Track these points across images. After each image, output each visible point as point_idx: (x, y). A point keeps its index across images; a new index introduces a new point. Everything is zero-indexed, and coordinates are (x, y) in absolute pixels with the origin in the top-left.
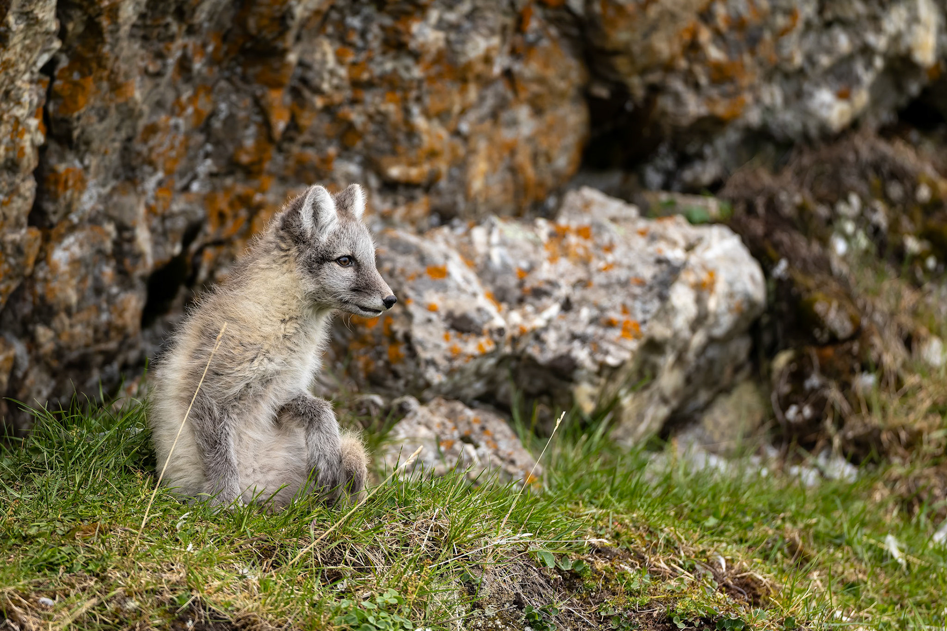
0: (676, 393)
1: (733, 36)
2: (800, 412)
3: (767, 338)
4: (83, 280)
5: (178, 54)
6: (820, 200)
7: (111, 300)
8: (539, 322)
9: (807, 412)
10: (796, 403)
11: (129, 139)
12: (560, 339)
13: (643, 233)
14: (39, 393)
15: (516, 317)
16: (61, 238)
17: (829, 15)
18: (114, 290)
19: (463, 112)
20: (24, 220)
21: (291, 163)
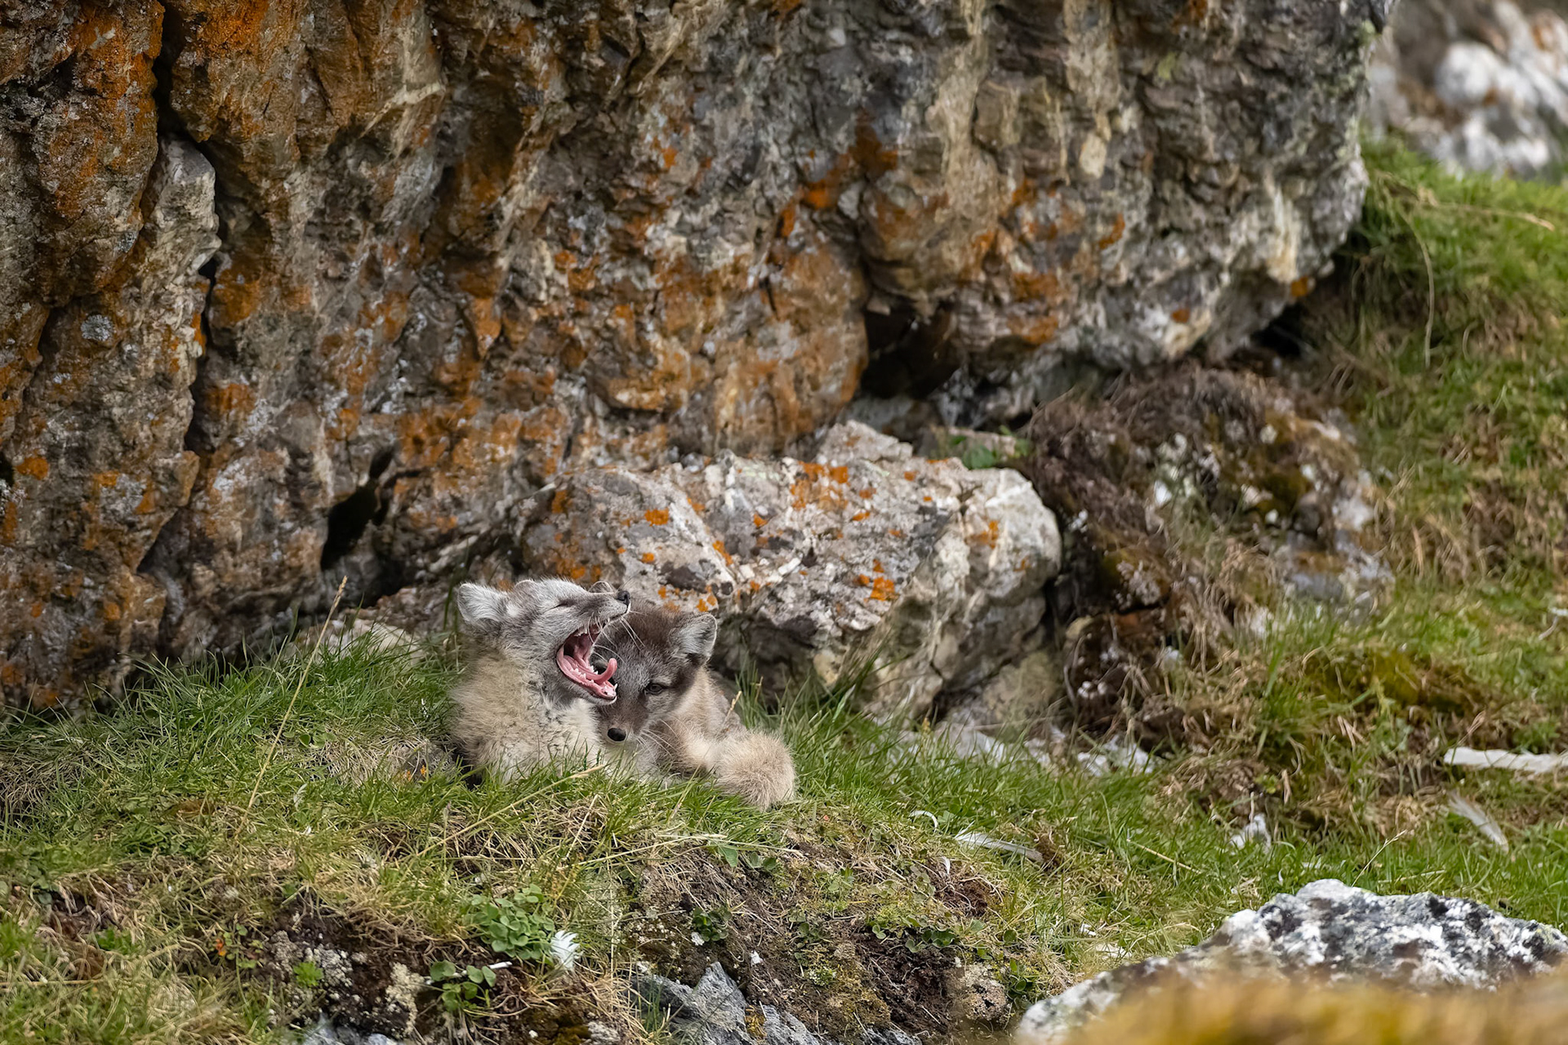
0: (949, 662)
1: (1042, 246)
2: (1094, 688)
3: (1062, 601)
4: (250, 513)
5: (366, 255)
6: (1139, 441)
7: (283, 536)
8: (775, 578)
9: (1102, 689)
10: (1089, 679)
11: (307, 353)
12: (800, 598)
13: (909, 477)
14: (197, 640)
15: (747, 571)
16: (224, 463)
17: (1162, 223)
18: (288, 525)
19: (708, 329)
20: (180, 442)
21: (502, 383)
